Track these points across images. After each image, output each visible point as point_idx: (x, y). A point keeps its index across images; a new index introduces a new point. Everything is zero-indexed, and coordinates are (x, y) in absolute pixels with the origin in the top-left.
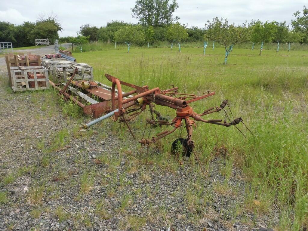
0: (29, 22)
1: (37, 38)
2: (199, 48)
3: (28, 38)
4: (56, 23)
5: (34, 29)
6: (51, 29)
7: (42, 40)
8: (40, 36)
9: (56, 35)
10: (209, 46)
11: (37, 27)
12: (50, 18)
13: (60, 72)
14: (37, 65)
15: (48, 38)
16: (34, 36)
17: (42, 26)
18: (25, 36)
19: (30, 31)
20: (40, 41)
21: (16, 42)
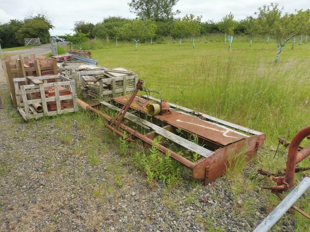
0: (16, 20)
1: (26, 37)
2: (205, 43)
3: (16, 37)
4: (47, 21)
5: (22, 27)
6: (42, 27)
7: (32, 40)
8: (30, 34)
9: (48, 33)
10: (216, 41)
11: (25, 25)
12: (39, 15)
13: (89, 83)
14: (53, 73)
15: (39, 37)
16: (23, 35)
17: (31, 24)
18: (12, 36)
19: (18, 30)
20: (30, 41)
21: (2, 42)
